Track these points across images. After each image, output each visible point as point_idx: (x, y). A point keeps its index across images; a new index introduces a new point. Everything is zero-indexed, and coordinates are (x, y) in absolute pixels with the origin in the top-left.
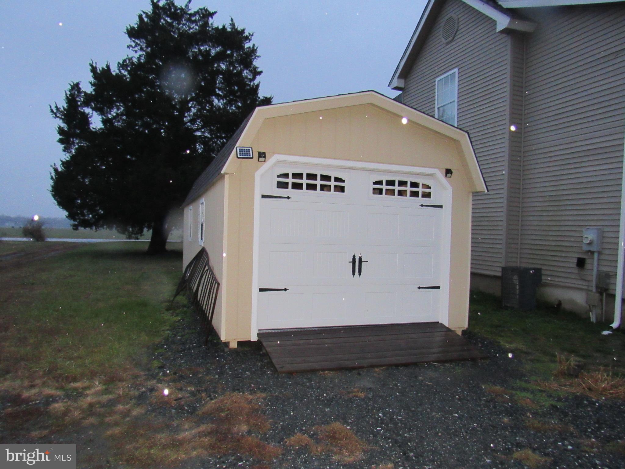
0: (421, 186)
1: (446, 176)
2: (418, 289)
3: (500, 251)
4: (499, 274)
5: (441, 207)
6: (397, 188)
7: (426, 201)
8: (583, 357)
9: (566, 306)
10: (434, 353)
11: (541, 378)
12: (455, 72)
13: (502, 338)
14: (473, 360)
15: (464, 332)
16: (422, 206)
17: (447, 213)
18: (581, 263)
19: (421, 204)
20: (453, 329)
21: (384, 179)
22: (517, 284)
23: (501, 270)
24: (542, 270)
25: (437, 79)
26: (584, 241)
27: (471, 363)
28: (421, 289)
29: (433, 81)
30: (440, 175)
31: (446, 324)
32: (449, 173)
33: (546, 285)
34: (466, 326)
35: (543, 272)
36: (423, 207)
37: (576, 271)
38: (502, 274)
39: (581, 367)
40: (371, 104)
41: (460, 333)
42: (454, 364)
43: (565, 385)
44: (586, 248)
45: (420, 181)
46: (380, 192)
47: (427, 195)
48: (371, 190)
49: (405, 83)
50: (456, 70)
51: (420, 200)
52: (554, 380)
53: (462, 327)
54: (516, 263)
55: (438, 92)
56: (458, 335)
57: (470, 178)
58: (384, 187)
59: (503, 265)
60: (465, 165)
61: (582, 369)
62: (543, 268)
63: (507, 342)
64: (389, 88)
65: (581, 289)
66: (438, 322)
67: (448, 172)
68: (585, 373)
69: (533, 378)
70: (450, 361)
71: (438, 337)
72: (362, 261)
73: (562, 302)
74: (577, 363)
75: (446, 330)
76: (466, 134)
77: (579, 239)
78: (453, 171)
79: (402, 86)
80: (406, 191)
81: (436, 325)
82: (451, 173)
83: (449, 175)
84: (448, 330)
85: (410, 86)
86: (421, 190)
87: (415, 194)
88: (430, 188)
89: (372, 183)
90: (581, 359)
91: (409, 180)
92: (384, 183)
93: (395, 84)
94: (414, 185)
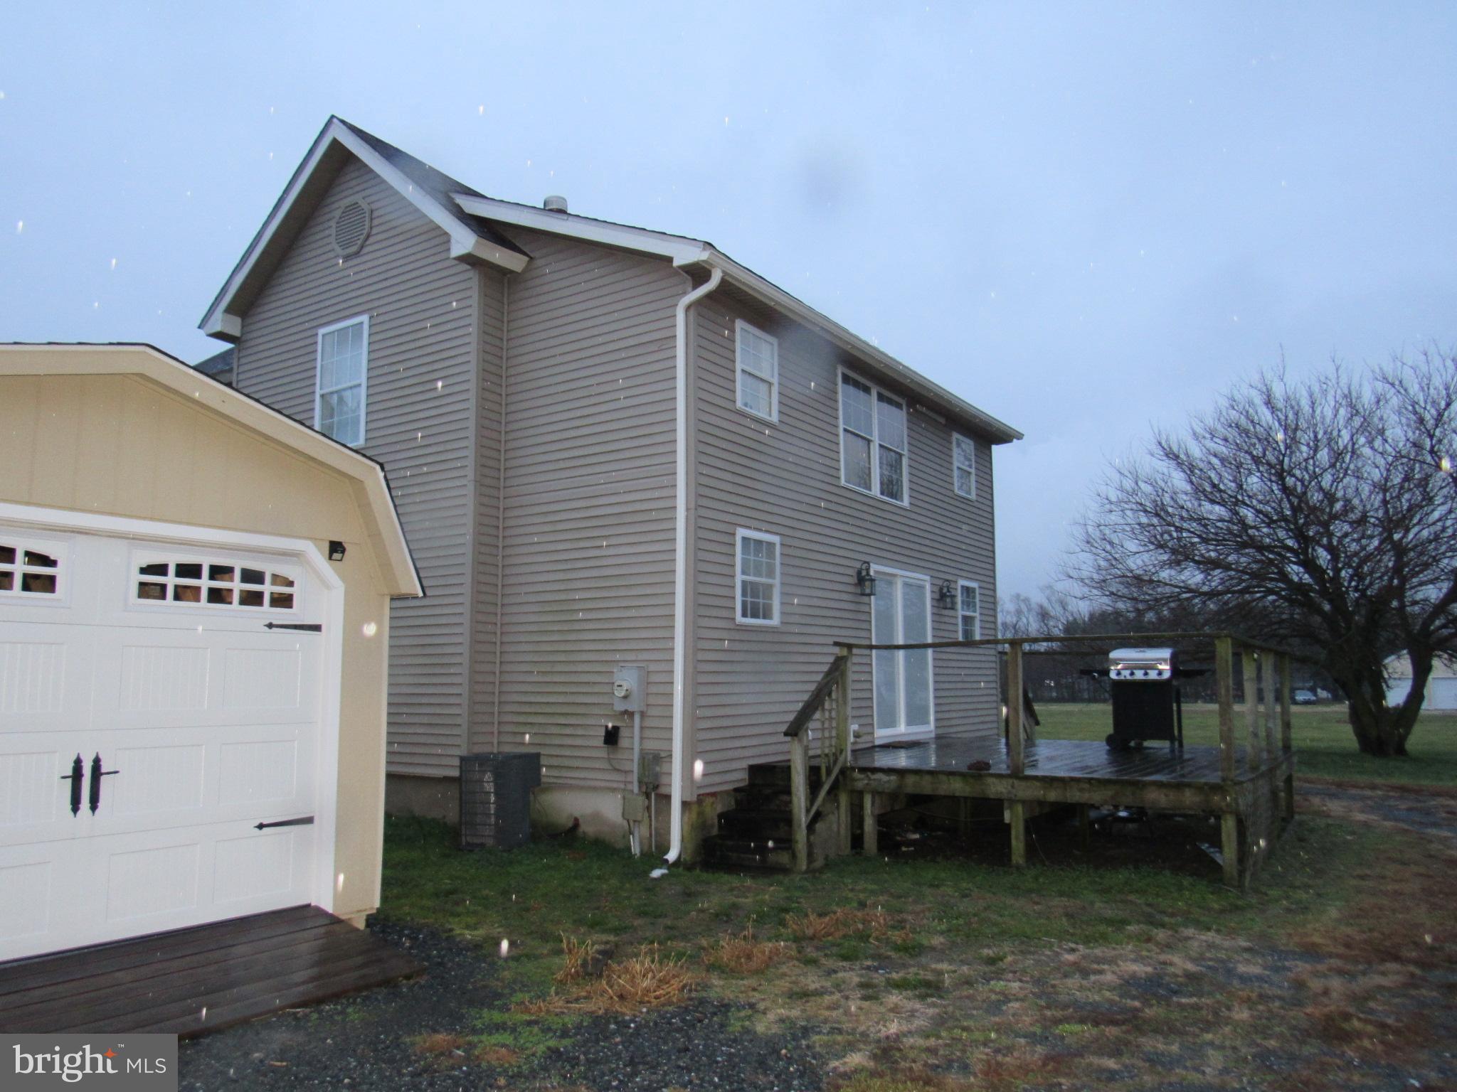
0: (268, 579)
1: (330, 558)
2: (257, 830)
3: (459, 721)
4: (455, 773)
5: (317, 628)
6: (205, 583)
7: (281, 615)
8: (616, 931)
9: (587, 829)
10: (297, 985)
11: (532, 994)
12: (362, 323)
13: (457, 920)
14: (389, 982)
15: (371, 920)
16: (270, 626)
17: (331, 643)
18: (612, 737)
19: (267, 622)
20: (343, 917)
21: (172, 559)
22: (490, 793)
23: (457, 762)
24: (542, 758)
25: (322, 331)
26: (616, 693)
27: (385, 991)
28: (265, 830)
29: (313, 332)
30: (317, 555)
31: (329, 907)
32: (336, 552)
33: (549, 788)
34: (377, 904)
35: (543, 761)
36: (274, 630)
37: (603, 753)
38: (461, 771)
39: (608, 954)
40: (142, 376)
41: (361, 924)
42: (344, 1001)
43: (577, 1000)
44: (620, 707)
45: (268, 568)
46: (160, 592)
47: (283, 601)
48: (134, 589)
49: (243, 327)
50: (364, 318)
51: (267, 611)
52: (557, 994)
53: (364, 908)
54: (491, 745)
55: (322, 360)
56: (357, 930)
57: (385, 566)
58: (171, 580)
59: (463, 751)
60: (375, 536)
61: (611, 958)
62: (543, 751)
63: (468, 927)
64: (202, 333)
65: (614, 790)
66: (308, 906)
67: (336, 548)
68: (615, 966)
69: (519, 997)
70: (335, 997)
71: (306, 944)
72: (104, 770)
73: (581, 821)
74: (602, 947)
75: (327, 921)
76: (378, 467)
77: (606, 689)
78: (346, 545)
79: (235, 330)
80: (230, 591)
81: (303, 914)
82: (343, 551)
83: (336, 556)
84: (334, 920)
85: (255, 334)
86: (267, 589)
87: (252, 599)
88: (291, 584)
89: (137, 570)
90: (612, 938)
91: (238, 564)
92: (172, 570)
93: (217, 324)
94: (251, 576)
